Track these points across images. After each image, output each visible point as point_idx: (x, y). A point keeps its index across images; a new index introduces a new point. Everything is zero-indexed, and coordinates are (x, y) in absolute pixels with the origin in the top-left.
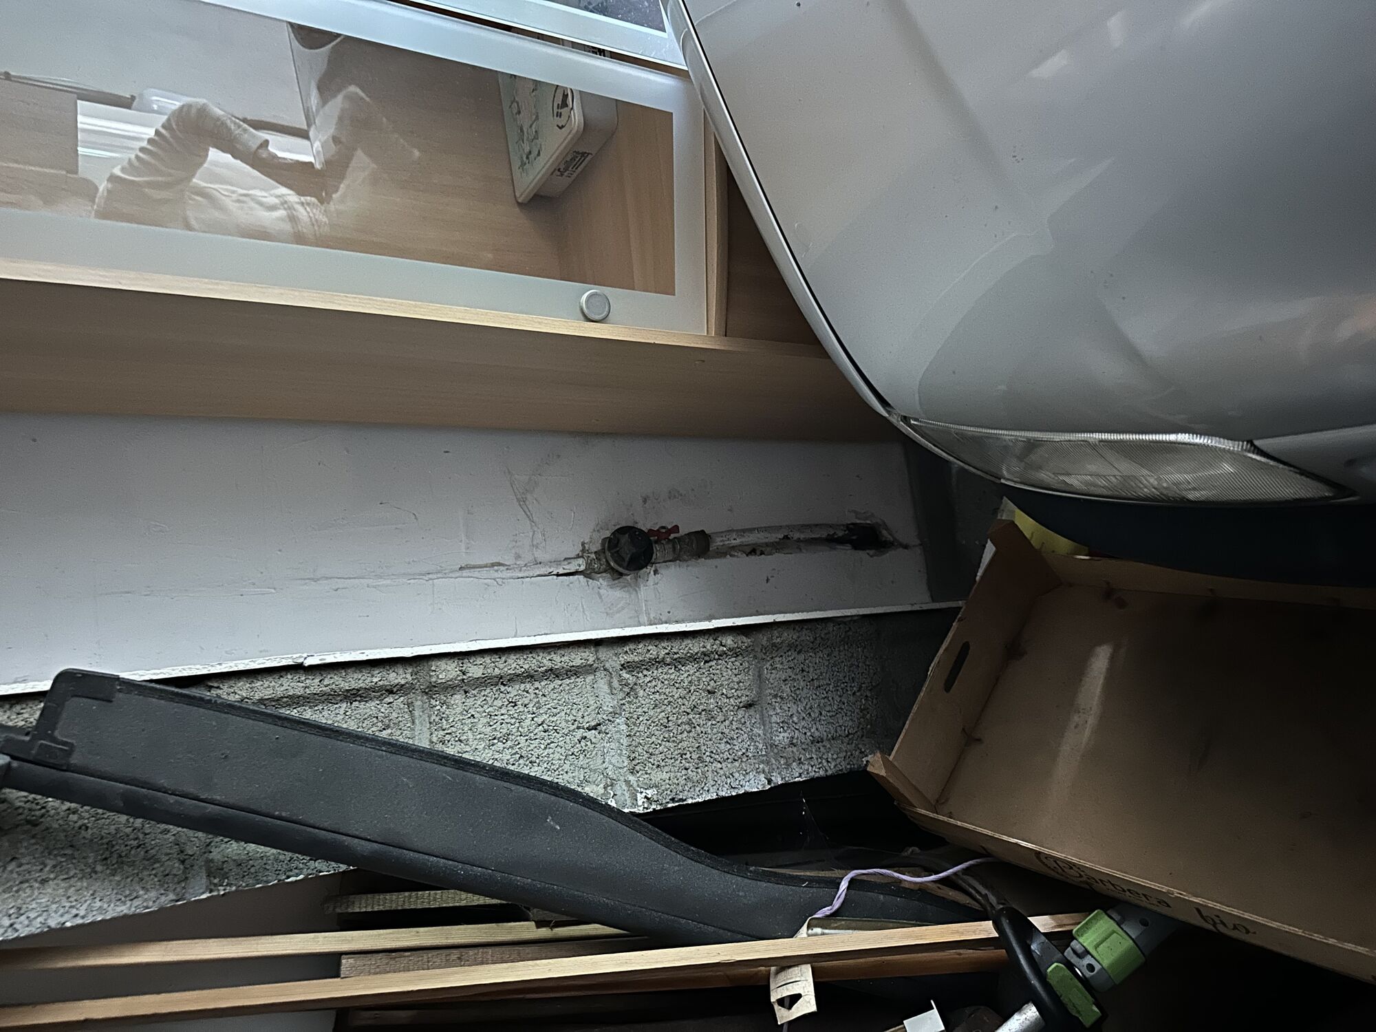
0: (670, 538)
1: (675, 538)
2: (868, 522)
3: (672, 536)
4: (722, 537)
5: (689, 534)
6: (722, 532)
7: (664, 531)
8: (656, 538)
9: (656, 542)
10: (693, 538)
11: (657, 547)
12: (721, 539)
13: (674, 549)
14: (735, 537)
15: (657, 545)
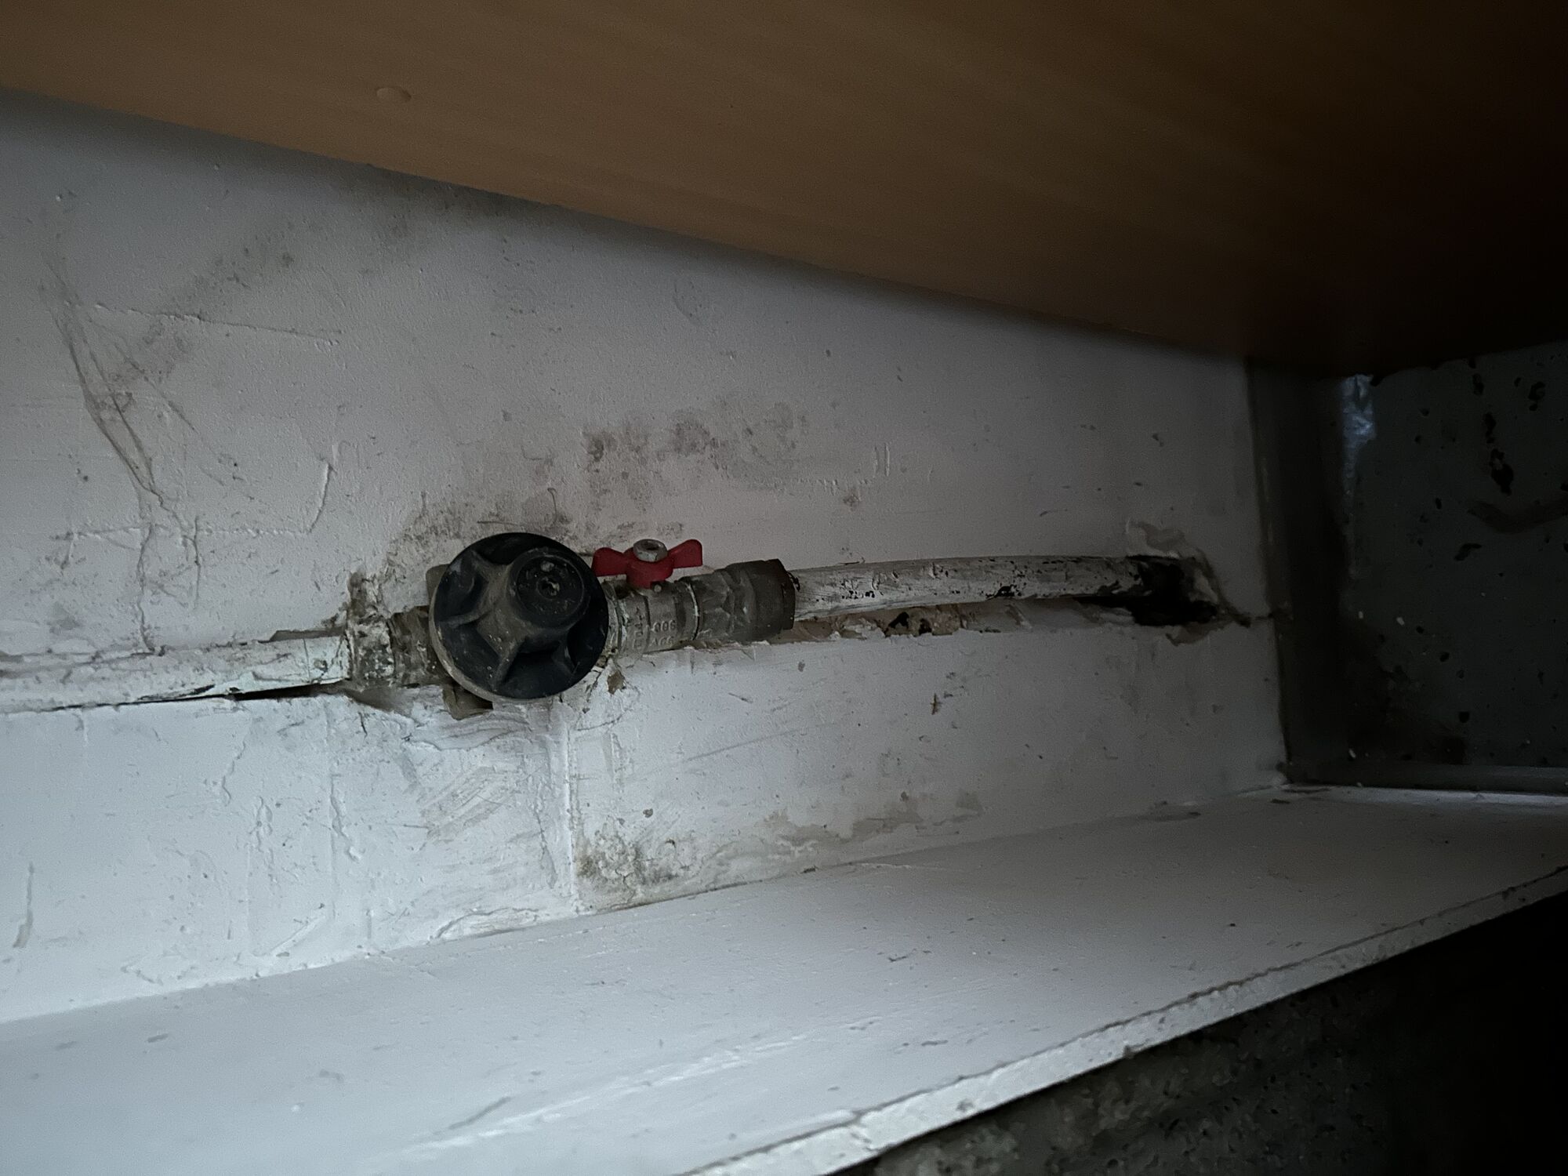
0: (670, 580)
1: (686, 580)
2: (1173, 555)
3: (678, 574)
4: (833, 584)
5: (732, 570)
6: (830, 570)
7: (651, 557)
8: (622, 577)
9: (622, 593)
10: (745, 583)
11: (620, 612)
12: (830, 590)
13: (681, 616)
14: (870, 586)
15: (622, 605)
